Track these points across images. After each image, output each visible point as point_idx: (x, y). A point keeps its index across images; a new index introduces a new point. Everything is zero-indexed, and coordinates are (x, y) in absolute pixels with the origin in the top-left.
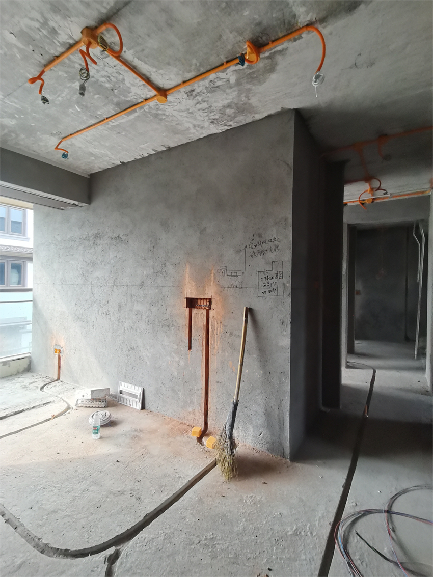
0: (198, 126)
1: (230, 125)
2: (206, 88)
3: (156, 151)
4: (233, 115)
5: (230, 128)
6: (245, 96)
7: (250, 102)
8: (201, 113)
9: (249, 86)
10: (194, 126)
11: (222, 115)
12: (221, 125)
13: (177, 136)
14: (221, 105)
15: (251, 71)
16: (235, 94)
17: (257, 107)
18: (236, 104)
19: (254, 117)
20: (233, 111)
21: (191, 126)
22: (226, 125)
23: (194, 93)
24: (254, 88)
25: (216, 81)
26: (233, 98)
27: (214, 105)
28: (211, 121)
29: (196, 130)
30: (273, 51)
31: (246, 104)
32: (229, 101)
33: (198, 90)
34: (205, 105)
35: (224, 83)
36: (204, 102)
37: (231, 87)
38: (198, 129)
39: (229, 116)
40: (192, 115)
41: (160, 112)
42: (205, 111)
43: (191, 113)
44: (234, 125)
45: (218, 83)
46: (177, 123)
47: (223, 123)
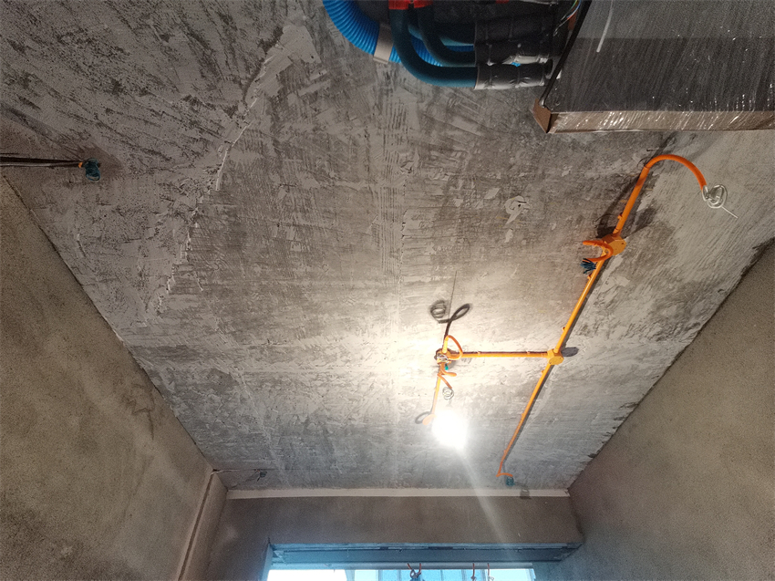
0: (645, 355)
1: (695, 325)
2: (599, 313)
3: (620, 419)
4: (682, 311)
5: (700, 328)
6: (668, 282)
7: (686, 281)
8: (626, 340)
9: (657, 270)
10: (640, 359)
11: (664, 322)
12: (679, 332)
13: (629, 385)
14: (646, 314)
15: (636, 257)
16: (648, 291)
17: (707, 279)
18: (668, 298)
19: (721, 290)
20: (674, 308)
21: (634, 362)
22: (688, 329)
23: (591, 328)
24: (668, 266)
25: (601, 299)
26: (653, 297)
27: (635, 320)
28: (655, 339)
29: (647, 361)
30: (637, 219)
31: (684, 288)
32: (652, 302)
33: (591, 323)
34: (621, 330)
35: (616, 293)
36: (615, 326)
37: (632, 290)
38: (651, 359)
39: (676, 316)
40: (616, 350)
41: (572, 372)
42: (630, 335)
43: (613, 349)
44: (702, 320)
45: (608, 299)
46: (608, 369)
47: (679, 329)
